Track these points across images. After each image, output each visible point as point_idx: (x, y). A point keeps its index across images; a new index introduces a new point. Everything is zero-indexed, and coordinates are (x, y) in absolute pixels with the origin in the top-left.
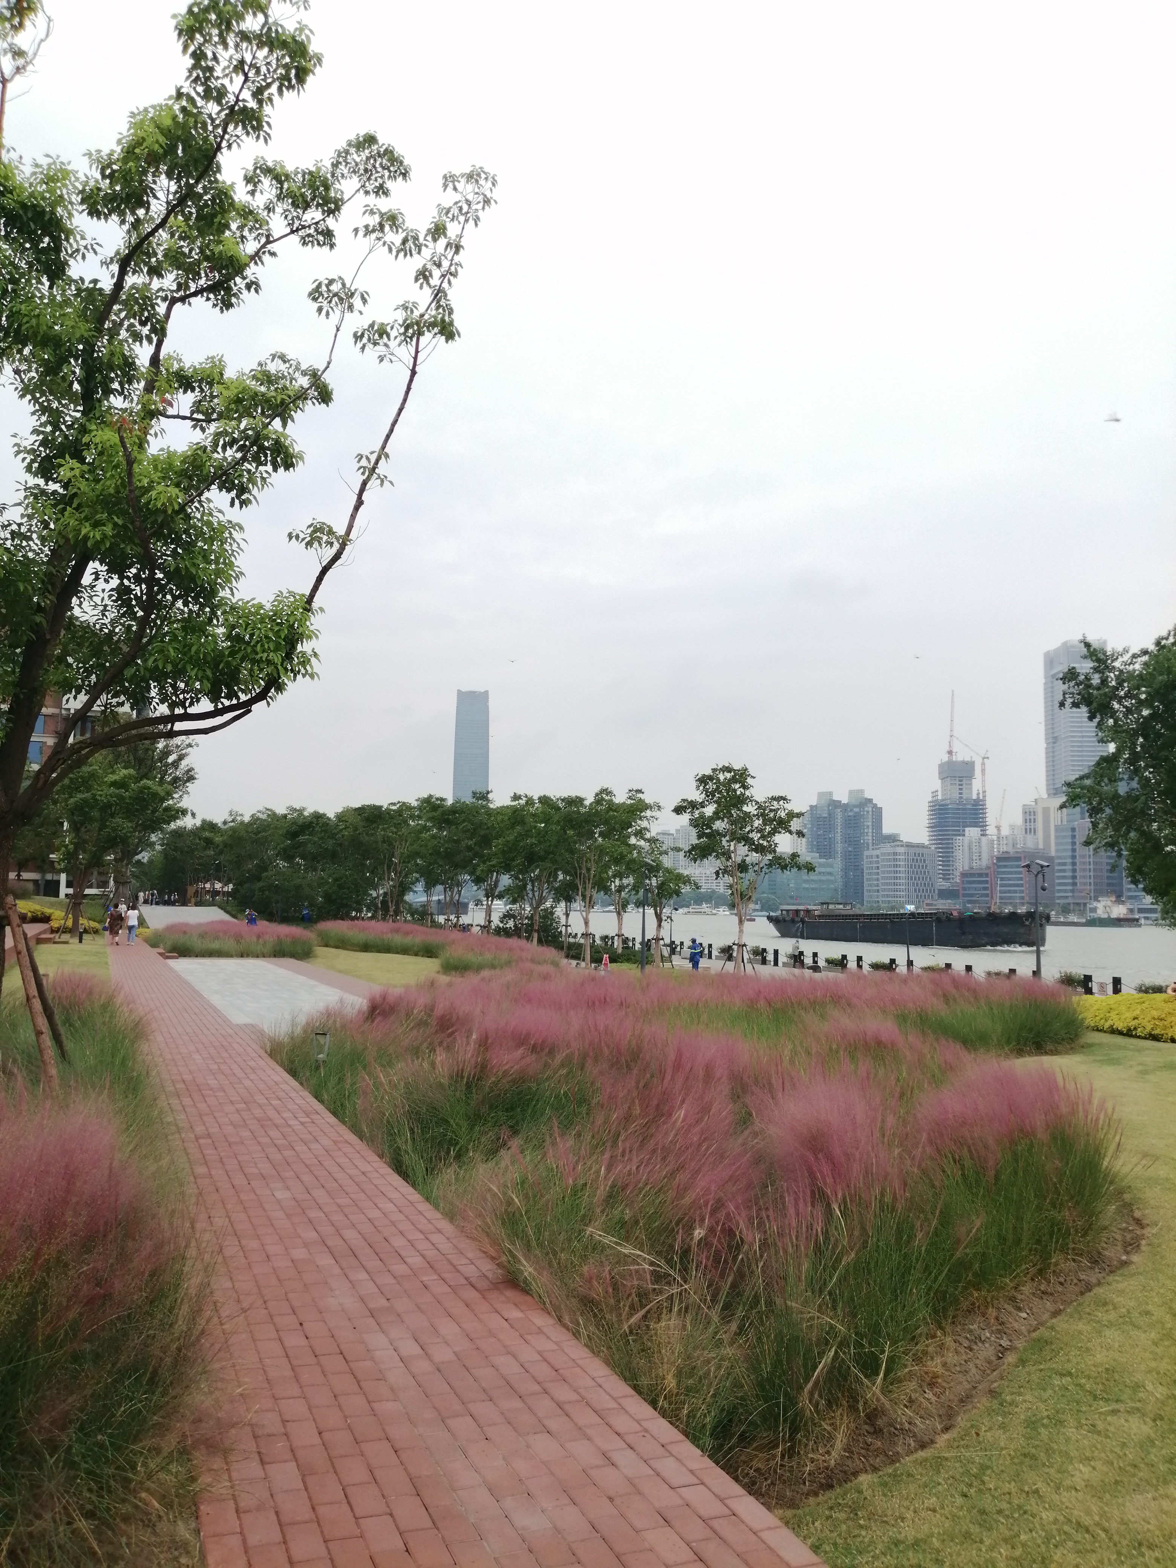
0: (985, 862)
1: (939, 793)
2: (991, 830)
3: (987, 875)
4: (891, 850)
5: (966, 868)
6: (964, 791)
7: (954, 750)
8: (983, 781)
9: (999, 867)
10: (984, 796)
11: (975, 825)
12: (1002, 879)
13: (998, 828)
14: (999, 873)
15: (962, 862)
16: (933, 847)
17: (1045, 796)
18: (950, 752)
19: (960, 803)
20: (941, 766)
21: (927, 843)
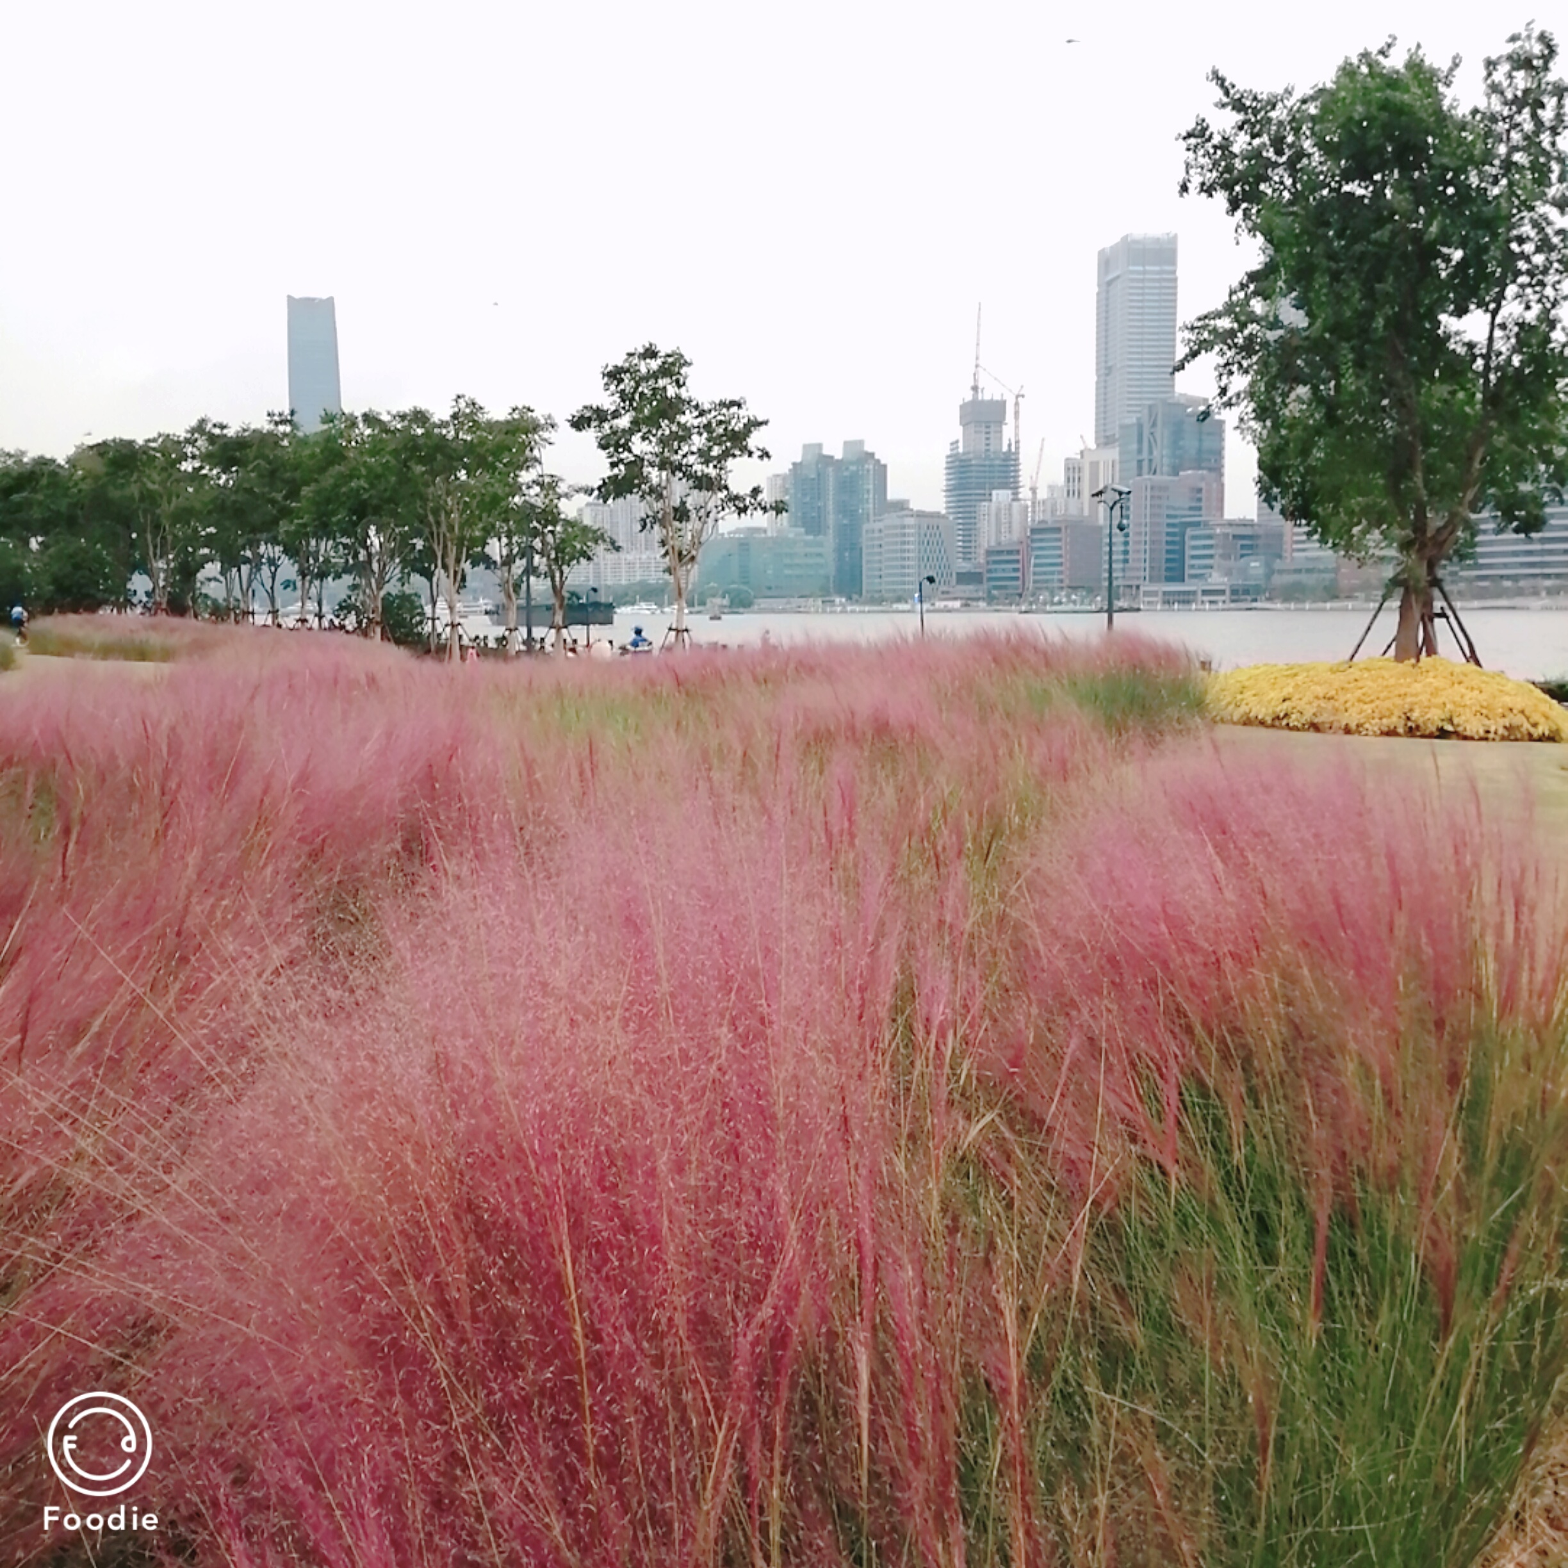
0: (1016, 536)
1: (961, 444)
2: (1025, 493)
3: (1018, 552)
4: (898, 522)
5: (993, 543)
6: (992, 441)
7: (980, 386)
8: (1017, 427)
9: (1033, 541)
10: (1017, 448)
11: (1004, 486)
12: (1037, 557)
13: (1034, 490)
14: (1033, 549)
15: (987, 538)
16: (951, 517)
17: (1093, 446)
18: (975, 388)
19: (987, 458)
20: (963, 407)
21: (943, 512)
